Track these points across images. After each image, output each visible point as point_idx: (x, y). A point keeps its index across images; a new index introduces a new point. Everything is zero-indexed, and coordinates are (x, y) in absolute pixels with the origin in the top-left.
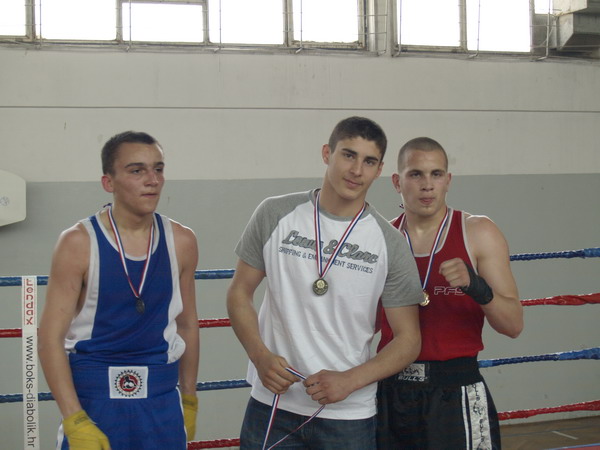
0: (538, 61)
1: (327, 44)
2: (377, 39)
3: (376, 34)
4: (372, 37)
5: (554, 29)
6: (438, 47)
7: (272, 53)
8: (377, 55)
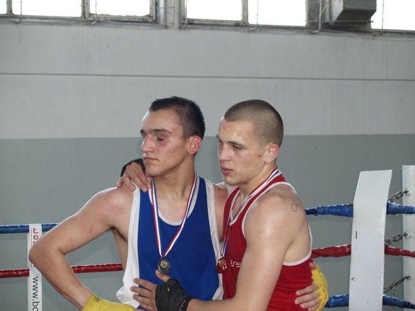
0: (312, 34)
1: (121, 17)
2: (166, 13)
3: (166, 8)
4: (162, 11)
5: (327, 6)
6: (222, 21)
7: (70, 25)
8: (166, 27)
